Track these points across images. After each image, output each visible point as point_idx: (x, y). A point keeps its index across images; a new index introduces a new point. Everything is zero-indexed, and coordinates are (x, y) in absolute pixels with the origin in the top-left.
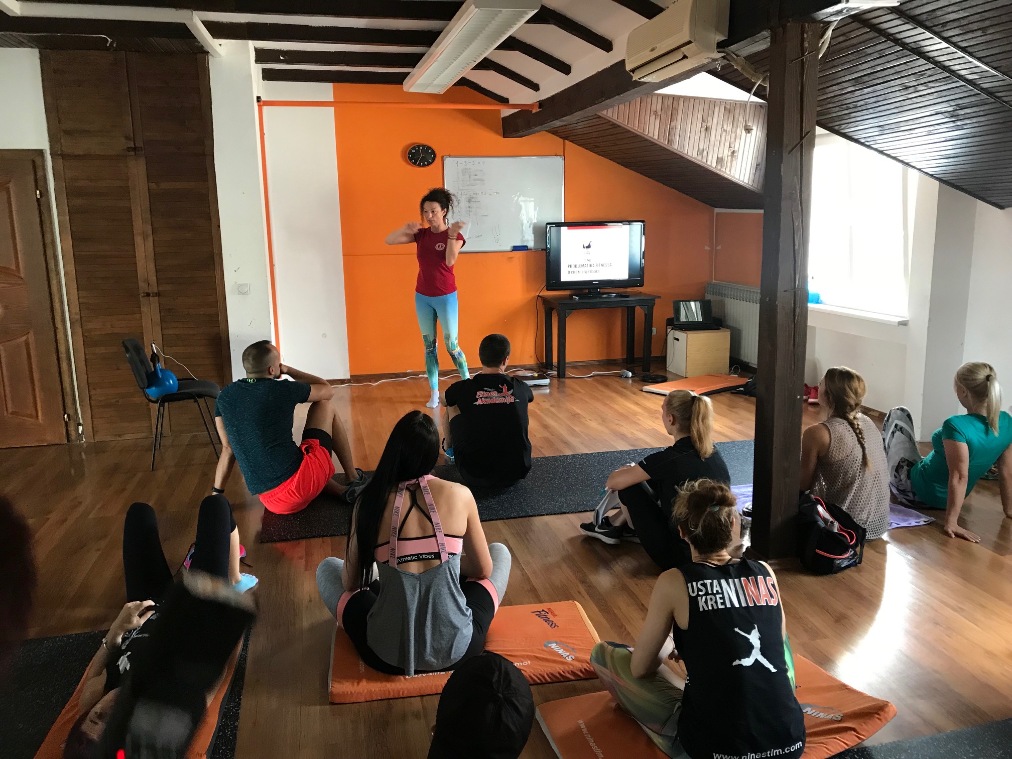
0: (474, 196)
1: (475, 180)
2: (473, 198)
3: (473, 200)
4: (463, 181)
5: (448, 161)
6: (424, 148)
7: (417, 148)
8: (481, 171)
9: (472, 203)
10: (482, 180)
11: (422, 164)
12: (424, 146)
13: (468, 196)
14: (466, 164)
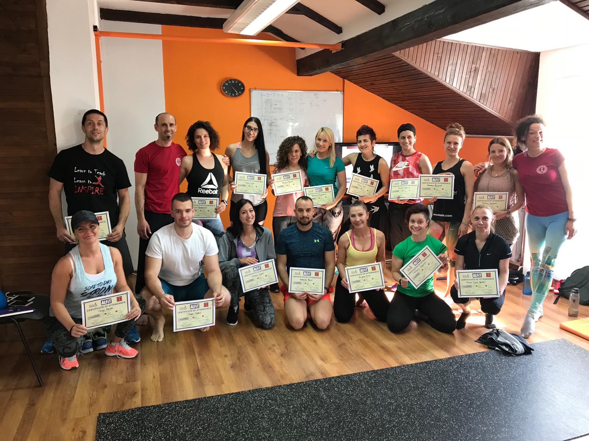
0: (274, 121)
1: (275, 108)
3: (273, 124)
4: (266, 109)
7: (230, 82)
8: (279, 101)
9: (273, 127)
10: (280, 109)
11: (233, 95)
12: (235, 80)
13: (269, 121)
14: (268, 96)
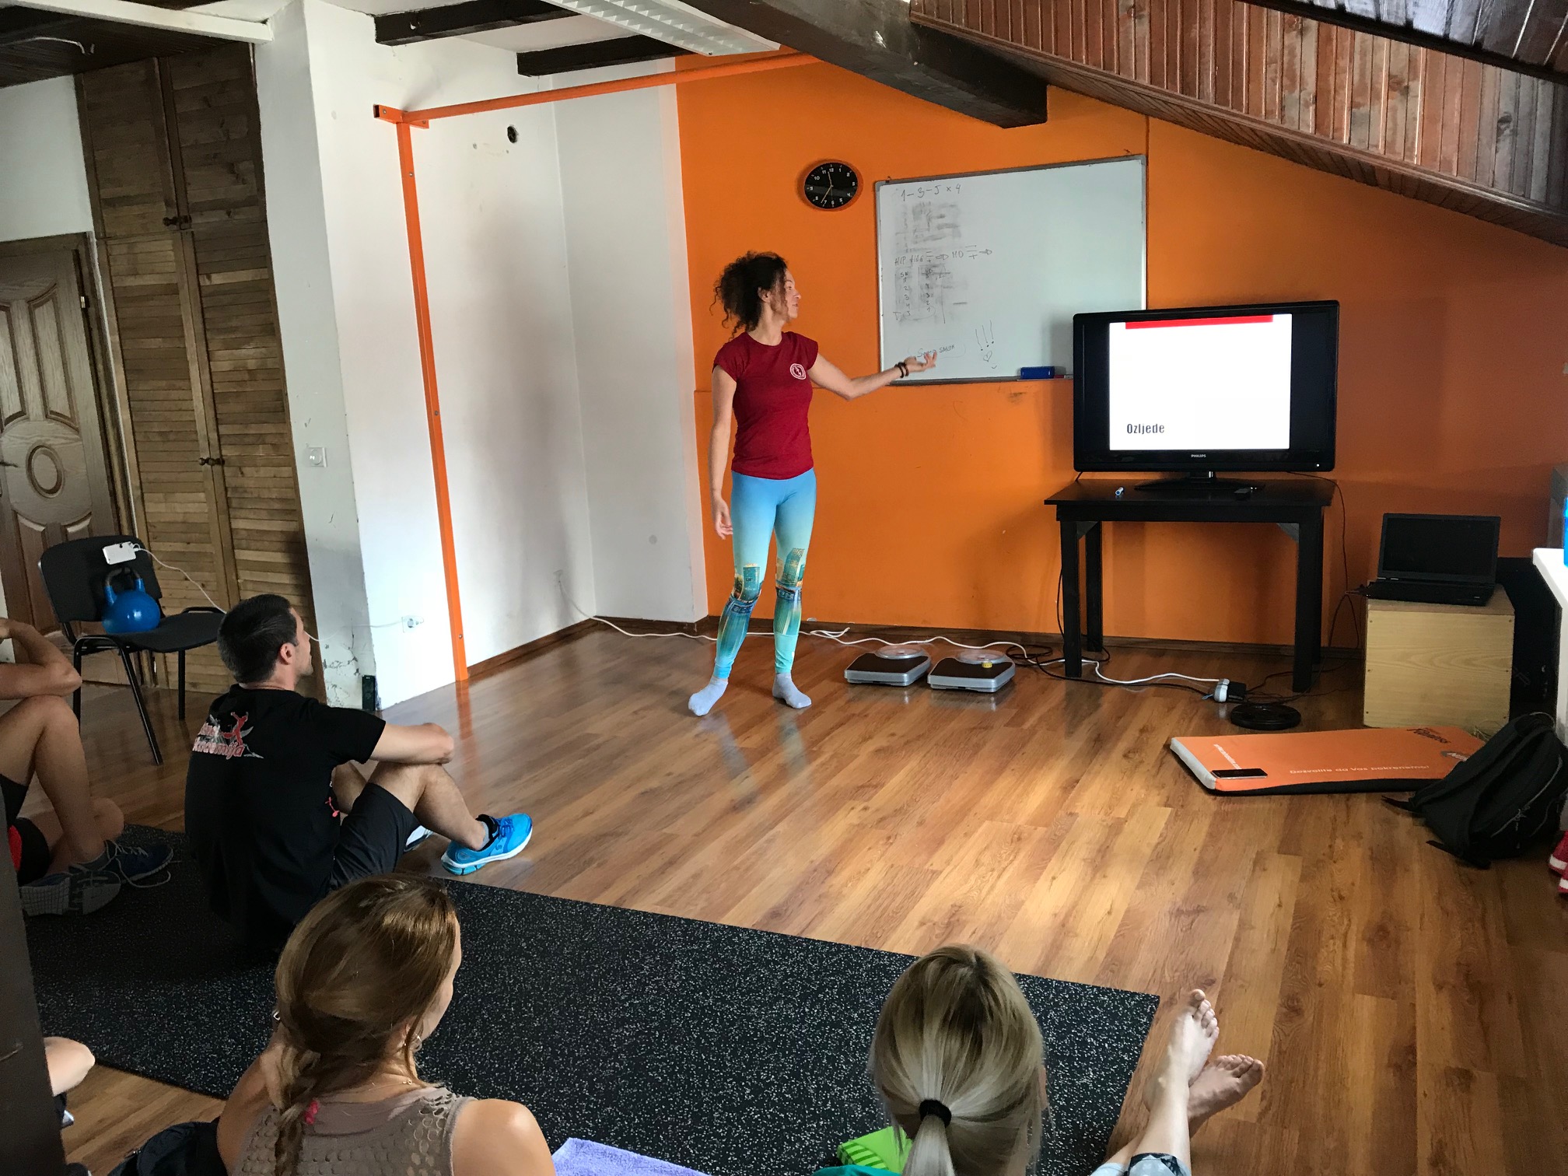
0: (937, 262)
1: (940, 227)
2: (934, 266)
3: (936, 270)
4: (915, 231)
5: (888, 194)
6: (836, 169)
7: (824, 172)
8: (952, 206)
9: (934, 277)
10: (954, 226)
11: (833, 203)
12: (836, 165)
13: (925, 262)
14: (921, 195)
